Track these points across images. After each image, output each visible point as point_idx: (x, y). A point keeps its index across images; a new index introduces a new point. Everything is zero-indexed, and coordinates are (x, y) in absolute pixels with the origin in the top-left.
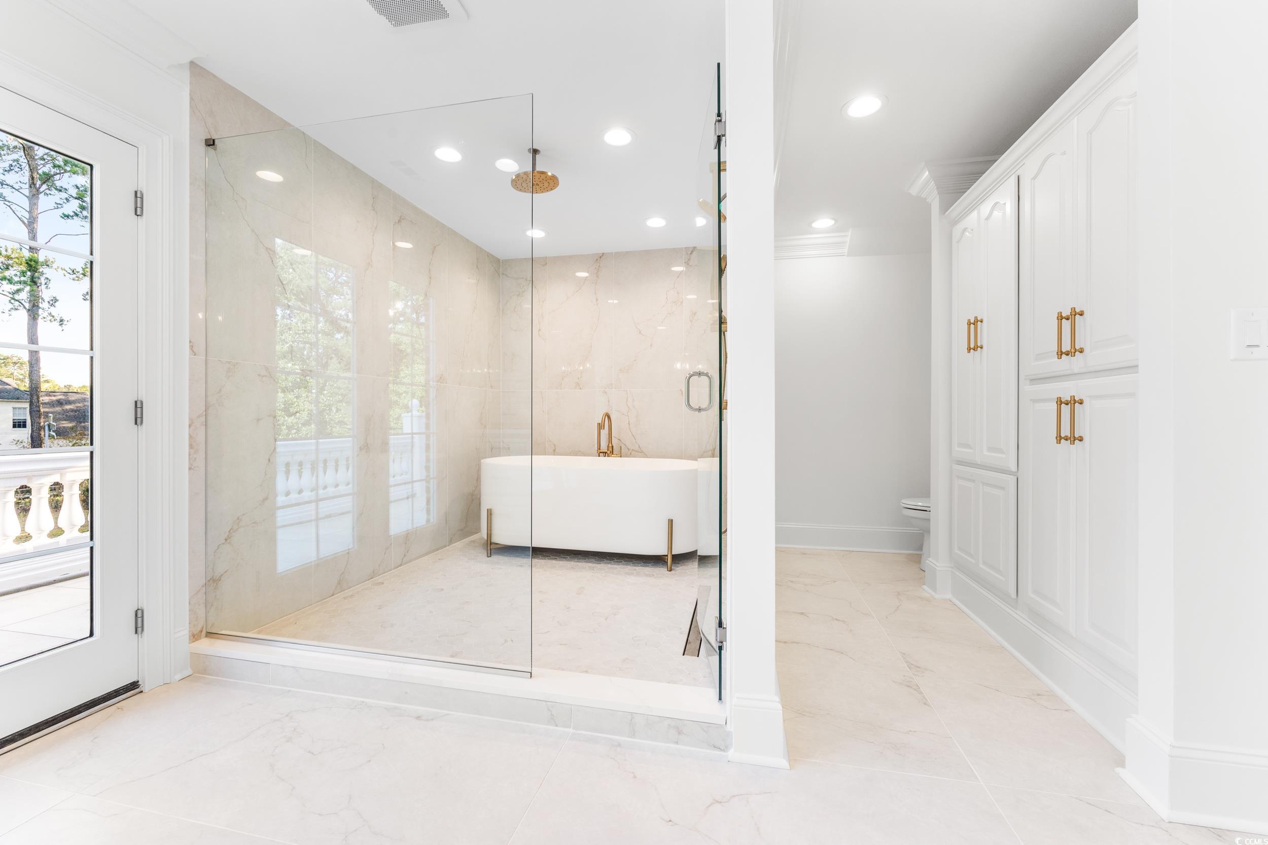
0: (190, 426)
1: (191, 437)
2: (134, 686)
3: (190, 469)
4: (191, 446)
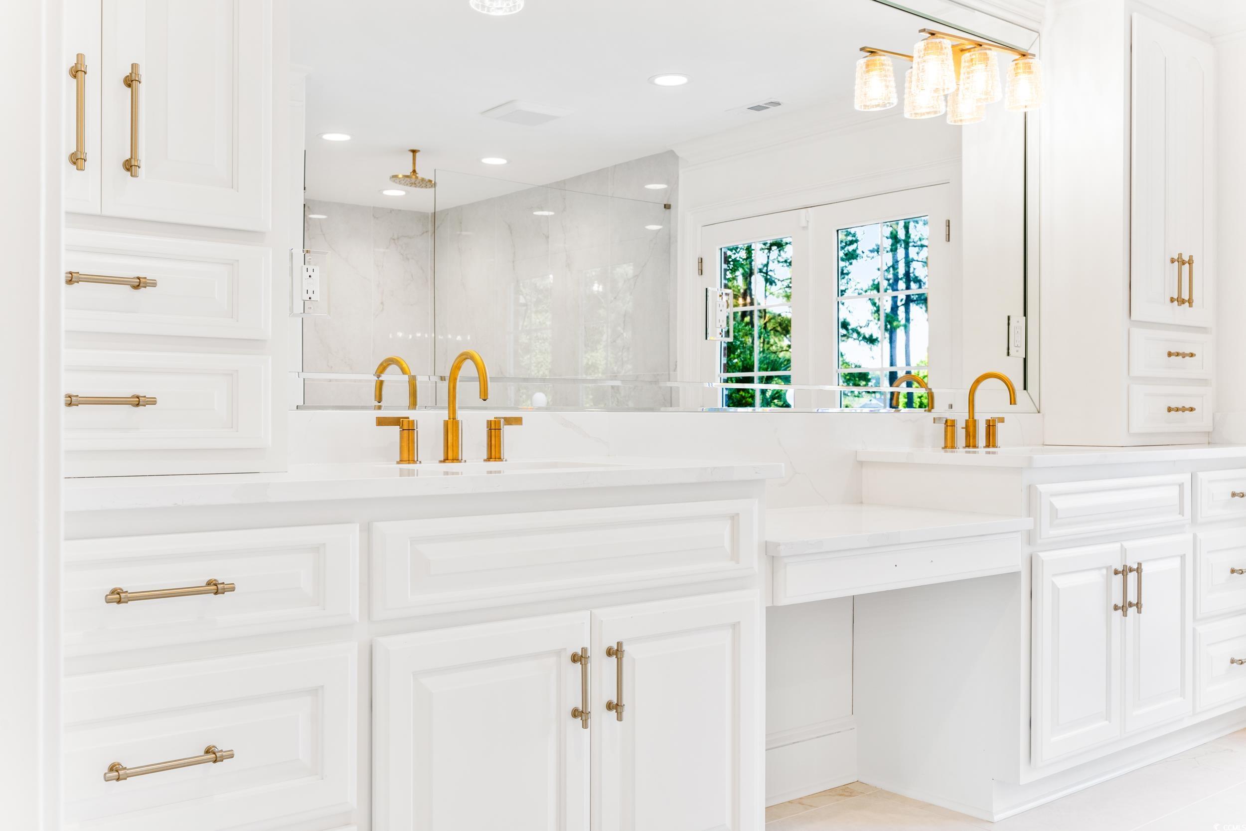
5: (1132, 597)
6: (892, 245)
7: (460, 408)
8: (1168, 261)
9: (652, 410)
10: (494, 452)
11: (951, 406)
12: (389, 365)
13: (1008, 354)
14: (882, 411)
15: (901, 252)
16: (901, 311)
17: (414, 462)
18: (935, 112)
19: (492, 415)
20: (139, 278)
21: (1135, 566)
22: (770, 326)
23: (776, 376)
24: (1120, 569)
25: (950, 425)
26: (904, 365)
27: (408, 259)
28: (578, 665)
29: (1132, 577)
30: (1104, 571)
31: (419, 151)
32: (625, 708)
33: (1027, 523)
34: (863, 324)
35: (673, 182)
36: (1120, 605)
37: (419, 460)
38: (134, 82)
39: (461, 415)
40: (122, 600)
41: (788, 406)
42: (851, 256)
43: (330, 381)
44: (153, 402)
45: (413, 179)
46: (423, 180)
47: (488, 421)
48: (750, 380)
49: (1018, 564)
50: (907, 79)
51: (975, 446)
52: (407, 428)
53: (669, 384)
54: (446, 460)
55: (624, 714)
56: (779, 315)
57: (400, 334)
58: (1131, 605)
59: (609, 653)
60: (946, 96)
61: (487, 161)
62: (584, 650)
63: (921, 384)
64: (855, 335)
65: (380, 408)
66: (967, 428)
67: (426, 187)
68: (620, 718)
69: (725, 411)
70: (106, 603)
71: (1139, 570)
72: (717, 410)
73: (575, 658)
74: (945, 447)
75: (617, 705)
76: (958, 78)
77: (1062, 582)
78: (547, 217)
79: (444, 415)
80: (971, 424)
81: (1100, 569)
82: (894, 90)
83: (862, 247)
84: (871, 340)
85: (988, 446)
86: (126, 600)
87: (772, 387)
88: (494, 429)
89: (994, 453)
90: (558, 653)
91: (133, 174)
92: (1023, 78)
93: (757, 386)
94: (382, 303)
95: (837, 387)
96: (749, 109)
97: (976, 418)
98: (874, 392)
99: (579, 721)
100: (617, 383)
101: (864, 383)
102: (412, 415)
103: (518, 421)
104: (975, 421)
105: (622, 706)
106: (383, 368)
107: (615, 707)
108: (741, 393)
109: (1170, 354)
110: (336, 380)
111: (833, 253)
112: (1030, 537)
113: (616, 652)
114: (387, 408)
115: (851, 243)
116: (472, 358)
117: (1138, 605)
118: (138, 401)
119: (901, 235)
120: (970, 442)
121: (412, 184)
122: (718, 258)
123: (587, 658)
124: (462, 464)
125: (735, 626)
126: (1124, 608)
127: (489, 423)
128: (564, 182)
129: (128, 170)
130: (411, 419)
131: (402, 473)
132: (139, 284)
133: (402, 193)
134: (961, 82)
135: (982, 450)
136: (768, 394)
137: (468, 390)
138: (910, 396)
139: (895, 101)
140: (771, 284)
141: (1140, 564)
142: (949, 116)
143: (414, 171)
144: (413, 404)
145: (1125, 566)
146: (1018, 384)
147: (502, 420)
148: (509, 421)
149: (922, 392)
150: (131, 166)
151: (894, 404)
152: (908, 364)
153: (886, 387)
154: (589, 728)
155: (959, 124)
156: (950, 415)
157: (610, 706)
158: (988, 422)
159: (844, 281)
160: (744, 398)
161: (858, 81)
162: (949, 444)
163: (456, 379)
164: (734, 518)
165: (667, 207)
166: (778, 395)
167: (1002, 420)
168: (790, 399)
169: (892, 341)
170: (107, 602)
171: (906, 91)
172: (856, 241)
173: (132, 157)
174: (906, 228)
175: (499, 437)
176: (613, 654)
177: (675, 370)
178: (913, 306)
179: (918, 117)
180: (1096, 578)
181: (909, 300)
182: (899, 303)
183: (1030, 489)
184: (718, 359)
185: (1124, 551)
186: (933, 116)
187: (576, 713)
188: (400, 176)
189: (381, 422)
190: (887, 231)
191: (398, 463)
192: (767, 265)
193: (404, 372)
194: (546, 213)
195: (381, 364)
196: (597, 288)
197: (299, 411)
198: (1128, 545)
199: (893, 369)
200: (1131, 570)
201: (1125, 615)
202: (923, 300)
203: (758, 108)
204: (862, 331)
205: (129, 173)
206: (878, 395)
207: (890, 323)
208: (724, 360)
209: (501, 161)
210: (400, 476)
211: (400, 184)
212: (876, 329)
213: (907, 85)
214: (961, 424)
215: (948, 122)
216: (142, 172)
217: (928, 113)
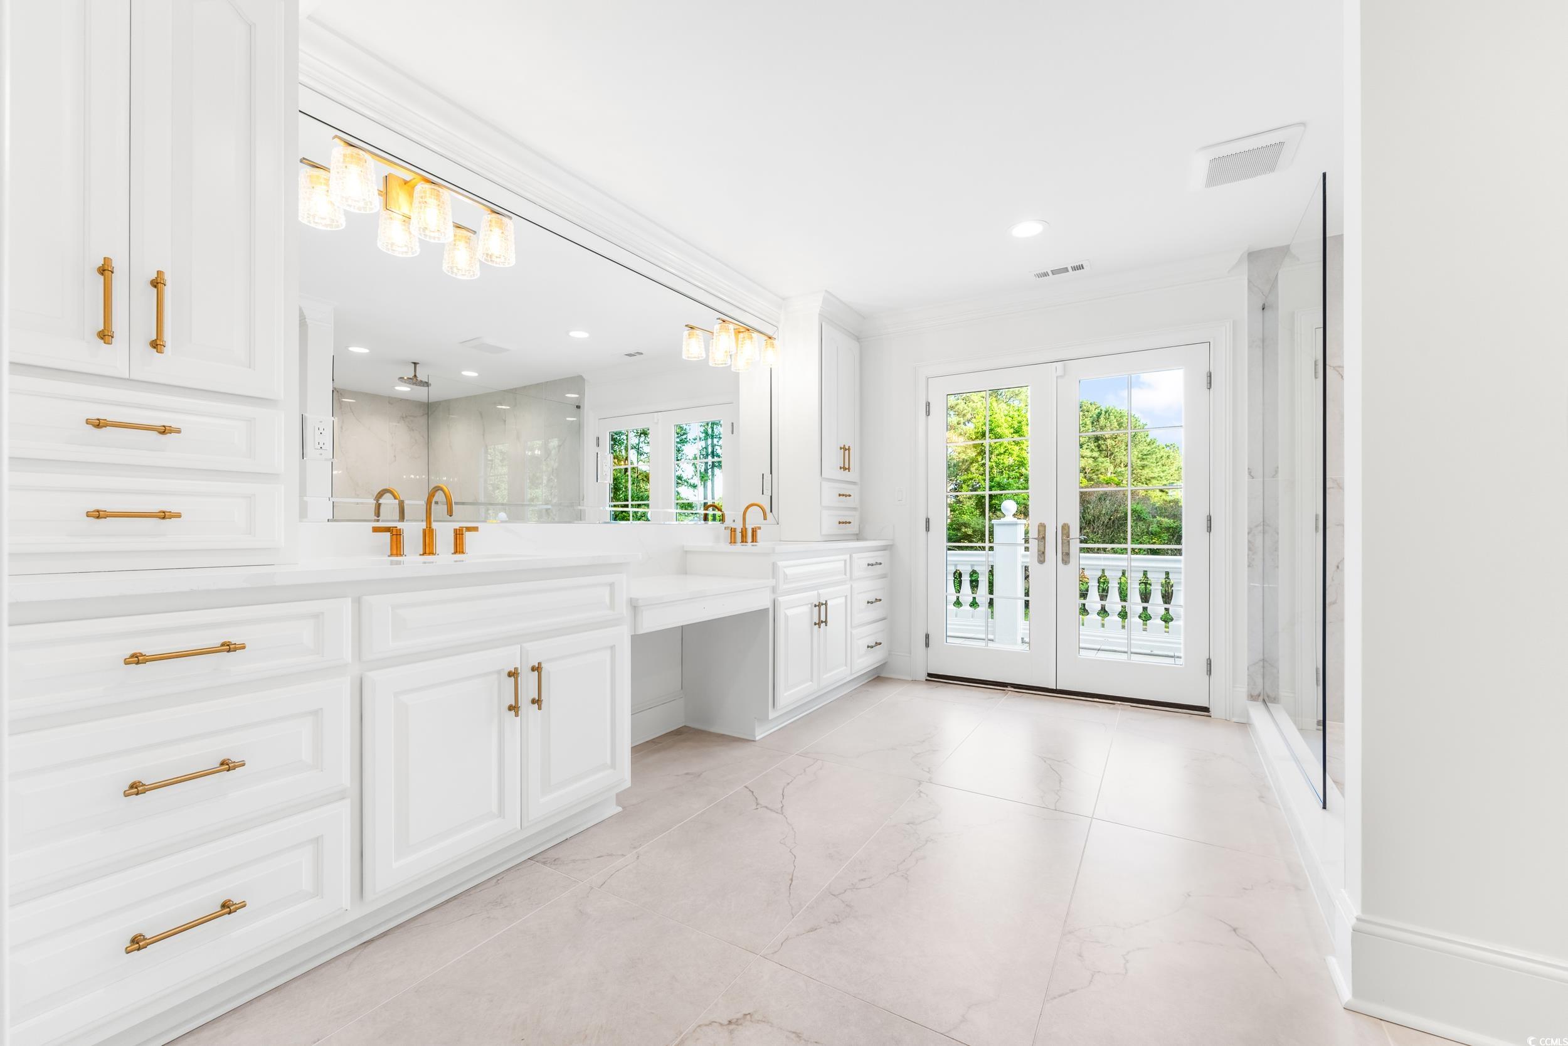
0: (1249, 533)
1: (1249, 542)
2: (1206, 709)
3: (1249, 566)
4: (1250, 549)
5: (823, 618)
6: (705, 437)
7: (434, 521)
8: (839, 449)
9: (570, 522)
10: (459, 548)
11: (734, 521)
12: (385, 493)
13: (763, 494)
14: (699, 523)
15: (710, 441)
16: (710, 471)
17: (401, 555)
18: (725, 364)
19: (457, 525)
20: (164, 426)
21: (824, 602)
22: (640, 477)
23: (643, 504)
24: (817, 604)
25: (733, 531)
26: (711, 499)
27: (413, 430)
28: (512, 678)
29: (823, 608)
30: (810, 606)
31: (418, 363)
32: (543, 702)
33: (772, 582)
34: (690, 477)
35: (581, 392)
36: (817, 622)
37: (405, 554)
38: (159, 284)
39: (434, 525)
40: (140, 662)
41: (649, 520)
42: (683, 442)
43: (358, 504)
44: (178, 516)
45: (414, 380)
46: (421, 381)
47: (454, 529)
48: (627, 506)
49: (766, 603)
50: (711, 345)
51: (746, 542)
52: (396, 535)
53: (579, 508)
54: (424, 553)
55: (543, 706)
56: (645, 472)
57: (412, 476)
58: (822, 622)
59: (533, 669)
60: (731, 355)
61: (465, 373)
62: (516, 669)
63: (720, 510)
64: (686, 484)
65: (378, 521)
66: (742, 532)
67: (423, 386)
68: (540, 708)
69: (612, 523)
70: (124, 665)
71: (826, 604)
72: (608, 523)
73: (510, 674)
74: (731, 542)
75: (538, 700)
76: (737, 346)
77: (789, 612)
78: (504, 409)
79: (424, 525)
80: (744, 530)
81: (807, 604)
82: (704, 350)
83: (690, 436)
84: (695, 486)
85: (752, 542)
86: (144, 661)
87: (641, 510)
88: (458, 535)
89: (756, 545)
90: (499, 672)
91: (159, 351)
92: (770, 349)
93: (629, 509)
94: (395, 456)
95: (674, 510)
96: (626, 355)
97: (747, 527)
98: (696, 514)
99: (513, 712)
100: (549, 507)
101: (689, 508)
102: (399, 525)
103: (475, 529)
104: (746, 529)
105: (542, 701)
106: (381, 494)
107: (537, 702)
108: (624, 513)
109: (840, 495)
110: (362, 503)
111: (674, 438)
112: (774, 590)
113: (537, 669)
114: (383, 521)
115: (684, 434)
116: (442, 489)
117: (826, 622)
118: (164, 515)
119: (710, 431)
120: (744, 540)
121: (414, 384)
122: (608, 438)
123: (518, 674)
124: (436, 556)
125: (612, 648)
126: (819, 624)
127: (455, 530)
128: (516, 389)
129: (155, 348)
130: (398, 528)
131: (392, 563)
132: (164, 431)
133: (409, 389)
134: (739, 349)
135: (749, 544)
136: (639, 514)
137: (439, 510)
138: (714, 516)
139: (704, 355)
140: (641, 455)
141: (826, 601)
142: (732, 366)
143: (415, 376)
144: (402, 517)
145: (819, 602)
146: (768, 510)
147: (464, 529)
148: (469, 529)
149: (720, 513)
150: (157, 345)
151: (706, 518)
152: (713, 498)
153: (702, 512)
154: (520, 717)
155: (738, 371)
156: (733, 526)
157: (533, 701)
158: (753, 529)
159: (680, 455)
160: (625, 516)
161: (684, 343)
162: (733, 541)
163: (431, 503)
164: (612, 585)
165: (578, 407)
166: (644, 515)
167: (760, 528)
168: (649, 516)
169: (705, 486)
170: (126, 664)
171: (710, 351)
172: (686, 434)
173: (157, 339)
174: (712, 428)
175: (462, 539)
176: (536, 670)
177: (583, 500)
178: (715, 469)
179: (717, 366)
180: (806, 609)
181: (713, 466)
182: (709, 467)
183: (774, 564)
184: (607, 494)
185: (819, 595)
186: (724, 366)
187: (511, 708)
188: (405, 378)
189: (376, 530)
190: (702, 429)
191: (389, 556)
192: (638, 444)
193: (395, 498)
194: (504, 407)
195: (379, 493)
196: (537, 452)
197: (329, 523)
198: (821, 591)
199: (706, 501)
200: (822, 604)
201: (820, 627)
202: (720, 466)
203: (630, 355)
204: (689, 481)
205: (155, 350)
206: (698, 515)
207: (703, 478)
208: (612, 495)
209: (474, 374)
210: (391, 565)
211: (405, 383)
212: (696, 480)
213: (710, 348)
214: (739, 530)
215: (732, 369)
216: (168, 349)
217: (722, 364)
